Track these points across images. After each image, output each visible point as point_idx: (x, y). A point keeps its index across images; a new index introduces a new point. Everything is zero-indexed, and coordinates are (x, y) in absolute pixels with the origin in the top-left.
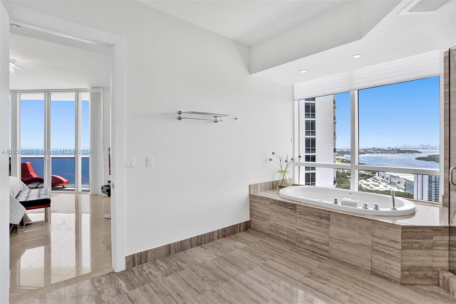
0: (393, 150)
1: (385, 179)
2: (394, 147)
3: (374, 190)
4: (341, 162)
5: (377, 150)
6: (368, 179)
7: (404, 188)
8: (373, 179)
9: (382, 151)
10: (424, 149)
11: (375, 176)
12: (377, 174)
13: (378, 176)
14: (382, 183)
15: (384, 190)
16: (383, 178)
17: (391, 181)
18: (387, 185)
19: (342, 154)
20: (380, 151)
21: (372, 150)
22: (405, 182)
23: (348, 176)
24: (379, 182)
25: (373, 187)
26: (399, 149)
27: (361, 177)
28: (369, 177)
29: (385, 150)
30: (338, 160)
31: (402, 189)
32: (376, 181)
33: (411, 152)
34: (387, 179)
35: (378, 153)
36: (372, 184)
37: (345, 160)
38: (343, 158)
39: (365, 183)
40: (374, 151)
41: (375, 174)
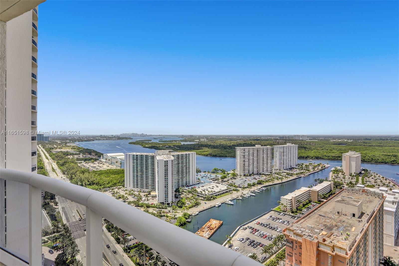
0: (115, 137)
1: (107, 161)
2: (116, 135)
3: (99, 170)
4: (71, 148)
5: (103, 138)
6: (95, 162)
7: (120, 165)
8: (99, 162)
9: (107, 138)
10: (134, 136)
11: (100, 159)
12: (102, 157)
13: (102, 159)
14: (105, 164)
15: (106, 169)
16: (106, 160)
17: (112, 161)
18: (109, 165)
19: (73, 141)
20: (106, 138)
21: (99, 137)
22: (121, 161)
23: (77, 161)
24: (103, 163)
25: (99, 168)
26: (119, 137)
27: (89, 161)
28: (96, 160)
29: (109, 138)
30: (69, 147)
31: (119, 167)
32: (101, 162)
33: (126, 138)
34: (109, 160)
35: (104, 140)
36: (98, 166)
37: (75, 147)
38: (74, 145)
39: (92, 166)
40: (101, 138)
41: (100, 157)
